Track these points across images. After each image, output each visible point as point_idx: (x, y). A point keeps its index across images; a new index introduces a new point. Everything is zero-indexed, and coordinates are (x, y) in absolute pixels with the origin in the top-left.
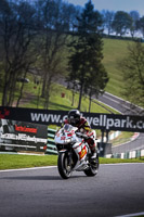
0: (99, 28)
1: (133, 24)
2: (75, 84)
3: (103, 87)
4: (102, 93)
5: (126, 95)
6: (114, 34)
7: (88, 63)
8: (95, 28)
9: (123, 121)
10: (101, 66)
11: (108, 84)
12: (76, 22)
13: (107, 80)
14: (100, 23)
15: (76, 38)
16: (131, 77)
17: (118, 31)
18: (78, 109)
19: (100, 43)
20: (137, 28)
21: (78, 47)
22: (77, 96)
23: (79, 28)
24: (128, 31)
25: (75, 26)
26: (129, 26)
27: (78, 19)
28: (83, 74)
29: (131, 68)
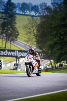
0: (14, 10)
1: (30, 8)
2: (3, 36)
3: (16, 38)
4: (16, 40)
5: (27, 41)
6: (21, 13)
7: (9, 27)
8: (12, 10)
9: (26, 53)
10: (15, 28)
11: (19, 36)
12: (3, 7)
13: (18, 35)
14: (15, 8)
15: (4, 15)
16: (29, 33)
17: (23, 11)
18: (5, 48)
19: (15, 17)
20: (32, 10)
21: (4, 19)
22: (4, 42)
23: (5, 10)
24: (28, 11)
25: (3, 9)
26: (28, 9)
27: (4, 6)
28: (7, 32)
29: (29, 29)
